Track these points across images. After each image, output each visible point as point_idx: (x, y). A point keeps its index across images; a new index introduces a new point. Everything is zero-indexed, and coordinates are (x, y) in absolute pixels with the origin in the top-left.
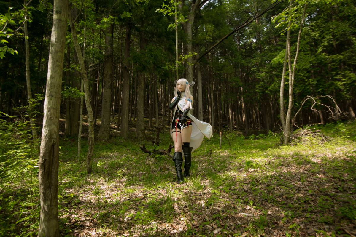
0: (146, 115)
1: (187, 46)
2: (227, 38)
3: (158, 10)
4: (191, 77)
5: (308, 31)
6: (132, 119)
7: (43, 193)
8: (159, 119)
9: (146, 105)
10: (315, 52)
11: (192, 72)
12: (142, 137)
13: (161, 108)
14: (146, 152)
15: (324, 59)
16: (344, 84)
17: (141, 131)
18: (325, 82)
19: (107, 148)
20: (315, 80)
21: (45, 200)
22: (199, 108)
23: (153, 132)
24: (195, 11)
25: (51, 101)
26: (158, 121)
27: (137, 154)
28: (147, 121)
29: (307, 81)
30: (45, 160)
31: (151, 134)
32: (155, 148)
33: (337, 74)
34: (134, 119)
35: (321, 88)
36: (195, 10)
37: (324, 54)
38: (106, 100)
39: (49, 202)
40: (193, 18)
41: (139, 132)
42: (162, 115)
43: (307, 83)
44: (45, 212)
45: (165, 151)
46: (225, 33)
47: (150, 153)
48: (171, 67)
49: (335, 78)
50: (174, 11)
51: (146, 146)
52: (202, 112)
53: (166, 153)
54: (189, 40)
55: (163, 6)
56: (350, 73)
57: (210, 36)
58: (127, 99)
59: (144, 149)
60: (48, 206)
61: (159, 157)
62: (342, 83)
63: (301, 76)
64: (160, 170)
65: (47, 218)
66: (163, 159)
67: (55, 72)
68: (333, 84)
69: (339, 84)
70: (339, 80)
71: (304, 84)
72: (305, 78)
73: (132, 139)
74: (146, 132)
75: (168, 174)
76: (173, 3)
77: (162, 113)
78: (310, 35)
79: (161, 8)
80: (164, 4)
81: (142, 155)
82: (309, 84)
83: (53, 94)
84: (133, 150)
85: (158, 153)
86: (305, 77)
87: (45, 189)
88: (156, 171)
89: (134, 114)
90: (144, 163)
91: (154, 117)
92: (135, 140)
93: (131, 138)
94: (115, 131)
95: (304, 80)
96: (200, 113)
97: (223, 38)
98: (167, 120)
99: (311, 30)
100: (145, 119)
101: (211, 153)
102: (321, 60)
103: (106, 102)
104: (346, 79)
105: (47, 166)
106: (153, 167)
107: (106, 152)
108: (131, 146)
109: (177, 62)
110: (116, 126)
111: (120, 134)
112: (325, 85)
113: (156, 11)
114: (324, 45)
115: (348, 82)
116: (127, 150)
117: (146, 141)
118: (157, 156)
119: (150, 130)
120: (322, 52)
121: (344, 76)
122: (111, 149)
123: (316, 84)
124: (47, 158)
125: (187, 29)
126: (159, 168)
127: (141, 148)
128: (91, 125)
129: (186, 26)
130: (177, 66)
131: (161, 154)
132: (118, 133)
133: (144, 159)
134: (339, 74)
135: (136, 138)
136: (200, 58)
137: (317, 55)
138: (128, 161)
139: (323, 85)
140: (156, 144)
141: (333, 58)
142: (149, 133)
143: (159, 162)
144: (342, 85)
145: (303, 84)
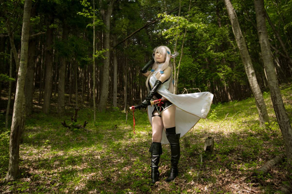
0: (66, 91)
1: (106, 35)
2: (139, 31)
3: (79, 13)
4: (107, 61)
5: (201, 32)
6: (53, 94)
7: (12, 150)
8: (78, 95)
9: (67, 81)
10: (205, 49)
11: (109, 58)
12: (62, 113)
13: (81, 84)
14: (67, 127)
15: (211, 55)
16: (224, 75)
17: (62, 107)
18: (211, 73)
19: (30, 122)
20: (205, 71)
21: (13, 154)
22: (114, 89)
23: (72, 108)
24: (113, 6)
25: (18, 105)
26: (78, 97)
27: (58, 128)
28: (67, 97)
29: (199, 71)
30: (14, 134)
31: (70, 110)
32: (74, 124)
33: (220, 67)
34: (55, 95)
35: (209, 77)
36: (114, 4)
37: (212, 51)
38: (29, 79)
39: (15, 155)
40: (112, 11)
41: (60, 108)
42: (81, 91)
43: (199, 73)
44: (12, 160)
45: (81, 125)
46: (138, 27)
47: (70, 128)
48: (89, 59)
49: (218, 70)
50: (92, 15)
51: (66, 121)
52: (116, 92)
53: (82, 127)
54: (107, 30)
55: (83, 11)
56: (228, 67)
57: (125, 29)
58: (49, 79)
59: (64, 125)
60: (14, 157)
61: (76, 130)
62: (222, 74)
63: (195, 66)
64: (77, 139)
65: (14, 163)
66: (80, 132)
67: (21, 90)
68: (216, 75)
69: (221, 75)
70: (221, 72)
71: (197, 73)
72: (197, 69)
73: (53, 115)
74: (66, 108)
75: (82, 142)
76: (92, 9)
77: (82, 89)
78: (203, 36)
79: (82, 12)
80: (84, 9)
81: (62, 129)
82: (200, 73)
83: (19, 101)
84: (54, 124)
85: (76, 128)
86: (197, 67)
87: (13, 148)
88: (74, 141)
89: (54, 89)
90: (64, 135)
91: (75, 93)
92: (56, 115)
93: (52, 113)
94: (36, 106)
95: (197, 70)
96: (115, 92)
97: (136, 31)
98: (86, 95)
99: (204, 32)
100: (65, 95)
101: (117, 127)
102: (209, 56)
103: (29, 81)
104: (225, 71)
105: (15, 137)
106: (71, 138)
107: (31, 126)
108: (53, 121)
109: (94, 55)
110: (37, 101)
111: (42, 109)
112: (211, 75)
113: (77, 14)
114: (212, 45)
115: (226, 74)
116: (50, 124)
117: (66, 117)
118: (75, 129)
119: (70, 106)
120: (211, 49)
121: (224, 69)
122: (34, 124)
123: (205, 74)
124: (15, 133)
125: (106, 20)
126: (76, 139)
127: (62, 123)
128: (24, 107)
129: (105, 17)
130: (94, 58)
131: (78, 128)
132: (40, 109)
133: (65, 131)
134: (221, 67)
135: (56, 113)
136: (116, 46)
137: (207, 52)
138: (52, 134)
139: (210, 75)
140: (74, 121)
141: (217, 55)
142: (69, 108)
143: (76, 134)
144: (222, 76)
145: (195, 73)
